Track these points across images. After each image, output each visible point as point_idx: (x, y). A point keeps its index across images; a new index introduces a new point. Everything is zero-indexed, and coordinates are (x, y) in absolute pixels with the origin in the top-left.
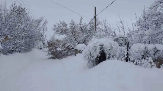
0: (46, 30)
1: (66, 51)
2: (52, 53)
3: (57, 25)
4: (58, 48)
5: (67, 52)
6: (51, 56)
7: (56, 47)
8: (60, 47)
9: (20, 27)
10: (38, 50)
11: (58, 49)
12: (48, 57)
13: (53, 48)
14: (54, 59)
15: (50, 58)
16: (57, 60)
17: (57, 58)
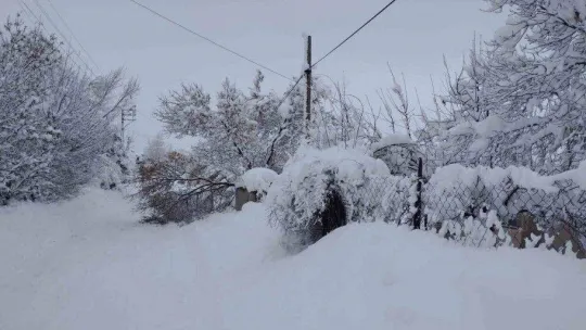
0: (131, 117)
1: (204, 196)
2: (154, 203)
3: (171, 99)
4: (176, 182)
5: (210, 199)
6: (149, 213)
7: (169, 181)
8: (182, 181)
9: (36, 107)
10: (101, 192)
11: (177, 187)
12: (138, 216)
13: (158, 184)
14: (162, 222)
15: (148, 221)
16: (172, 226)
17: (170, 219)
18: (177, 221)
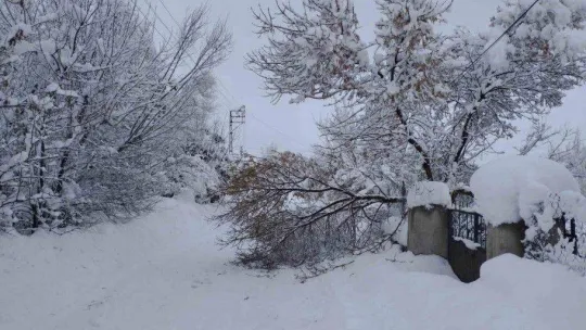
0: (240, 119)
1: (342, 217)
2: (257, 231)
4: (291, 195)
5: (350, 224)
6: (248, 246)
7: (280, 192)
8: (301, 192)
11: (293, 203)
12: (231, 252)
13: (261, 198)
14: (269, 265)
15: (246, 261)
16: (286, 274)
17: (283, 260)
18: (295, 264)
